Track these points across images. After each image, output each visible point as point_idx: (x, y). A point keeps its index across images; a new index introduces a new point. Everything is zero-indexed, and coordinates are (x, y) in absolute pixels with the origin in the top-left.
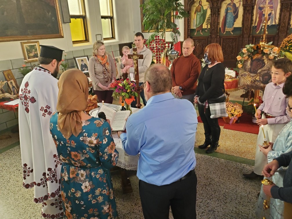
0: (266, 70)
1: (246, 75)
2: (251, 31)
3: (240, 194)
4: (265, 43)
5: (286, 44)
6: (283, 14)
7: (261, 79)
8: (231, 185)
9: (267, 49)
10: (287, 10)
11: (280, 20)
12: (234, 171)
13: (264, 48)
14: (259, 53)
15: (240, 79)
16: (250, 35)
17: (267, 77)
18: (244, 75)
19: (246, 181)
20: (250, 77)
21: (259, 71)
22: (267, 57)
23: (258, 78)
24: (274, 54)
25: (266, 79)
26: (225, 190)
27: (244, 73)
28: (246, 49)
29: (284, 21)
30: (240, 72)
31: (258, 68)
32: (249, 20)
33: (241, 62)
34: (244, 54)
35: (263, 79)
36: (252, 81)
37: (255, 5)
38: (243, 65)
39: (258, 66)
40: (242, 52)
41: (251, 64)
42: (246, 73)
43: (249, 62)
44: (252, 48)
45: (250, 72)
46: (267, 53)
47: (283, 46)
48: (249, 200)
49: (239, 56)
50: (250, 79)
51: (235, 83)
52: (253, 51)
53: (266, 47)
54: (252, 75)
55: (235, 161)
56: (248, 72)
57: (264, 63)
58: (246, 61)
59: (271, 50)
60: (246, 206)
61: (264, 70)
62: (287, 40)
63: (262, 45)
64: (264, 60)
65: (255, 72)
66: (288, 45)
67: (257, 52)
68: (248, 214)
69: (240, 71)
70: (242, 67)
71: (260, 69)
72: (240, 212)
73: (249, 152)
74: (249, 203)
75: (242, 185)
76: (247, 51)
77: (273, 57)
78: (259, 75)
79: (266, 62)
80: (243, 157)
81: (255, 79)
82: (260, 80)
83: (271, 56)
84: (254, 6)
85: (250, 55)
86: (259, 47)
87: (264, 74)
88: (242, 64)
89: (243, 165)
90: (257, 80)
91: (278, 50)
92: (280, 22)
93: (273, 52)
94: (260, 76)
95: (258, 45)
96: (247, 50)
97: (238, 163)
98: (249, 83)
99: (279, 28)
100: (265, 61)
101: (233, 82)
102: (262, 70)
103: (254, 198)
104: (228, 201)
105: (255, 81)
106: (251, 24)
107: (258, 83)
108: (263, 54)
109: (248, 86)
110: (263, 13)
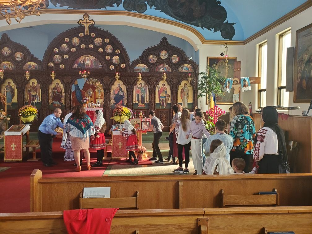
11: (42, 99)
84: (25, 89)
93: (3, 115)
110: (32, 94)
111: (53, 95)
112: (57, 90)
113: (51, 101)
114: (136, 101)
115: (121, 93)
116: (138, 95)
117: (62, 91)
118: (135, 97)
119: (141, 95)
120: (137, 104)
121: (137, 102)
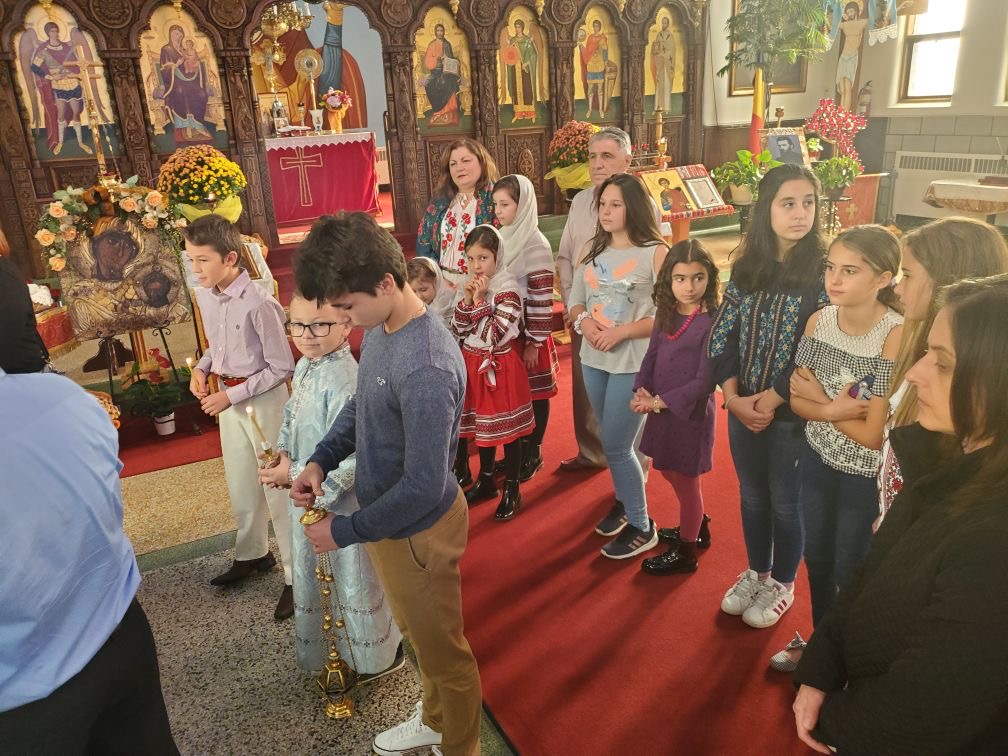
0: (148, 264)
1: (90, 290)
2: (33, 147)
3: (230, 639)
4: (117, 179)
5: (173, 180)
6: (119, 92)
7: (144, 295)
8: (193, 633)
9: (131, 200)
10: (127, 79)
11: (116, 110)
12: (180, 590)
13: (117, 195)
14: (108, 212)
15: (72, 308)
16: (32, 160)
17: (157, 284)
18: (81, 292)
19: (228, 599)
20: (105, 296)
21: (127, 271)
22: (139, 224)
23: (131, 294)
24: (155, 213)
25: (155, 290)
26: (182, 655)
27: (81, 284)
28: (59, 204)
29: (131, 113)
30: (65, 283)
31: (123, 261)
32: (8, 107)
33: (59, 251)
34: (57, 222)
35: (146, 292)
36: (116, 306)
37: (15, 57)
38: (68, 261)
39: (120, 254)
40: (49, 216)
41: (95, 253)
42: (86, 284)
43: (85, 246)
44: (79, 199)
45: (101, 278)
46: (134, 211)
47: (166, 186)
48: (260, 639)
49: (44, 230)
50: (107, 301)
51: (58, 327)
52: (85, 209)
53: (123, 194)
54: (109, 286)
55: (167, 564)
56: (95, 280)
57: (134, 243)
58: (73, 245)
59: (143, 200)
60: (262, 657)
61: (143, 265)
62: (172, 170)
63: (111, 186)
64: (130, 234)
65: (116, 276)
66: (181, 184)
67: (101, 211)
68: (275, 672)
69: (63, 280)
70: (67, 268)
71: (127, 262)
72: (256, 682)
73: (195, 519)
74: (265, 647)
75: (221, 614)
76: (66, 212)
77: (155, 223)
78: (131, 282)
79: (139, 240)
80: (186, 541)
81: (123, 299)
82: (141, 299)
83: (150, 219)
84: (13, 61)
85: (80, 221)
86: (102, 195)
87: (145, 277)
88: (62, 257)
89: (198, 560)
90: (131, 300)
91: (163, 199)
92: (119, 116)
93: (152, 207)
94: (135, 285)
95: (97, 189)
96: (66, 206)
97: (181, 565)
98: (108, 314)
99: (123, 134)
100: (135, 235)
101: (49, 322)
102: (136, 267)
103: (268, 626)
104: (208, 676)
105: (126, 303)
106: (24, 122)
107: (139, 308)
108: (123, 215)
109: (107, 324)
110: (54, 86)
111: (163, 87)
112: (180, 62)
113: (161, 115)
114: (504, 98)
115: (449, 66)
116: (513, 69)
117: (202, 64)
118: (503, 81)
119: (523, 71)
120: (510, 108)
121: (509, 101)
